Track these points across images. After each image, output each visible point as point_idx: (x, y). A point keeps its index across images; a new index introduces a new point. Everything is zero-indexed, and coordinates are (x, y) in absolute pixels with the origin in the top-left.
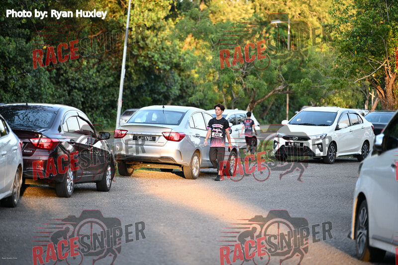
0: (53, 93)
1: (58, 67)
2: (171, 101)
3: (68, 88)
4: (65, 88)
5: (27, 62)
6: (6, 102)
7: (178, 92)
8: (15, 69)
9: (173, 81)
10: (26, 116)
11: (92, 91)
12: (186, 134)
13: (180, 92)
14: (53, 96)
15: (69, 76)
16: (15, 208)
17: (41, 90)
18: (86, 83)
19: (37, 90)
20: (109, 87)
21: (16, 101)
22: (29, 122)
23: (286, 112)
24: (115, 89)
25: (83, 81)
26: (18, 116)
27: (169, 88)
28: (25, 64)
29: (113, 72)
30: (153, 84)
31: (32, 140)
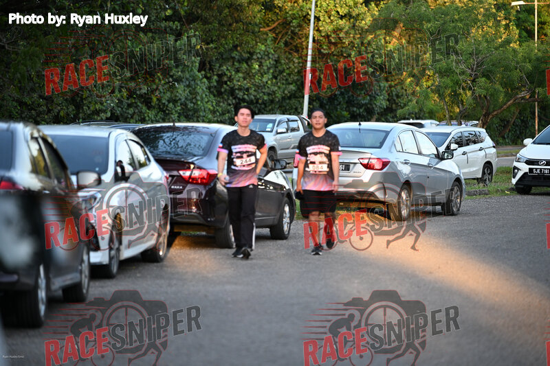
0: (214, 107)
1: (220, 73)
2: (376, 116)
3: (234, 101)
4: (229, 101)
5: (177, 66)
6: (150, 122)
7: (385, 104)
8: (161, 77)
9: (378, 88)
10: (174, 139)
11: (267, 105)
12: (391, 160)
13: (388, 103)
14: (214, 112)
15: (234, 85)
16: (161, 264)
17: (198, 105)
18: (258, 93)
19: (192, 105)
20: (290, 98)
21: (164, 121)
22: (178, 148)
23: (535, 128)
24: (299, 101)
25: (255, 91)
26: (164, 140)
27: (373, 98)
28: (174, 69)
29: (295, 78)
30: (350, 93)
31: (181, 172)
